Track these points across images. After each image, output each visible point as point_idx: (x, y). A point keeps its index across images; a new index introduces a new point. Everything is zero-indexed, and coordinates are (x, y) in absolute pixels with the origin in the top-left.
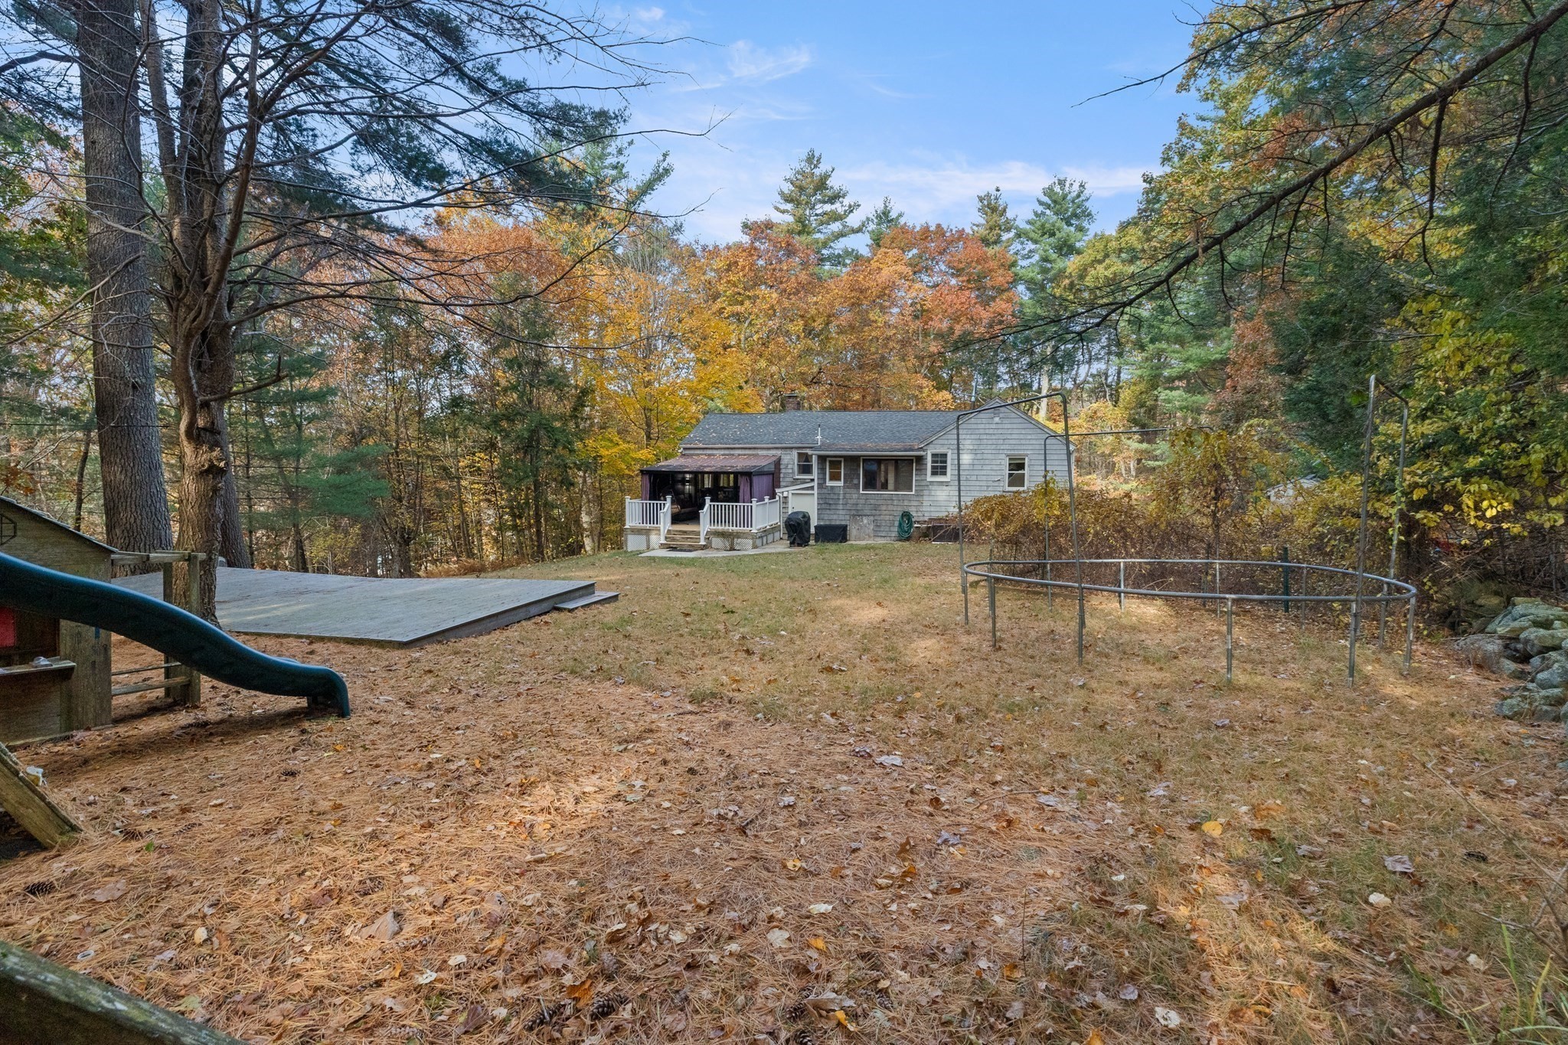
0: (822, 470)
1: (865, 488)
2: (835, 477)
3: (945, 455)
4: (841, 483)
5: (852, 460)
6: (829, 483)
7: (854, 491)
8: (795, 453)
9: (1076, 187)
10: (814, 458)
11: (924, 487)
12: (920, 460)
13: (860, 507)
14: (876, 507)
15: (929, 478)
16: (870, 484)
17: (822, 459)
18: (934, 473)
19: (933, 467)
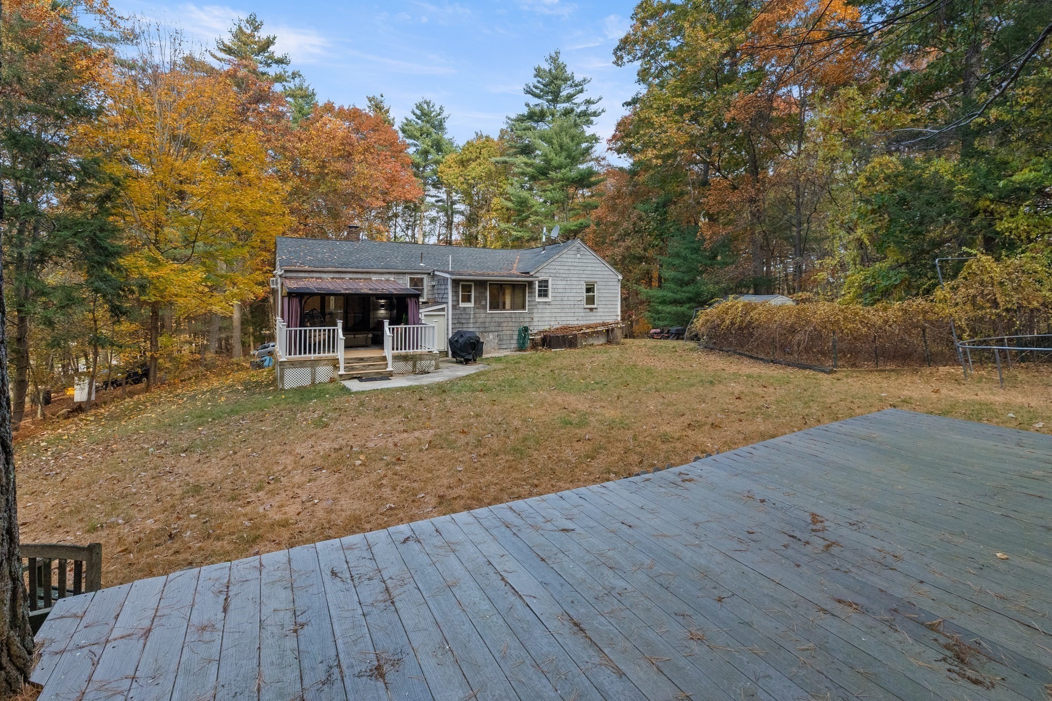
0: (455, 293)
1: (491, 308)
2: (467, 299)
3: (547, 281)
4: (472, 305)
5: (481, 284)
6: (462, 305)
7: (482, 311)
8: (408, 277)
9: (437, 108)
10: (450, 282)
11: (534, 306)
12: (531, 284)
13: (487, 325)
14: (499, 324)
15: (538, 299)
16: (496, 305)
17: (456, 283)
18: (540, 295)
19: (539, 291)
